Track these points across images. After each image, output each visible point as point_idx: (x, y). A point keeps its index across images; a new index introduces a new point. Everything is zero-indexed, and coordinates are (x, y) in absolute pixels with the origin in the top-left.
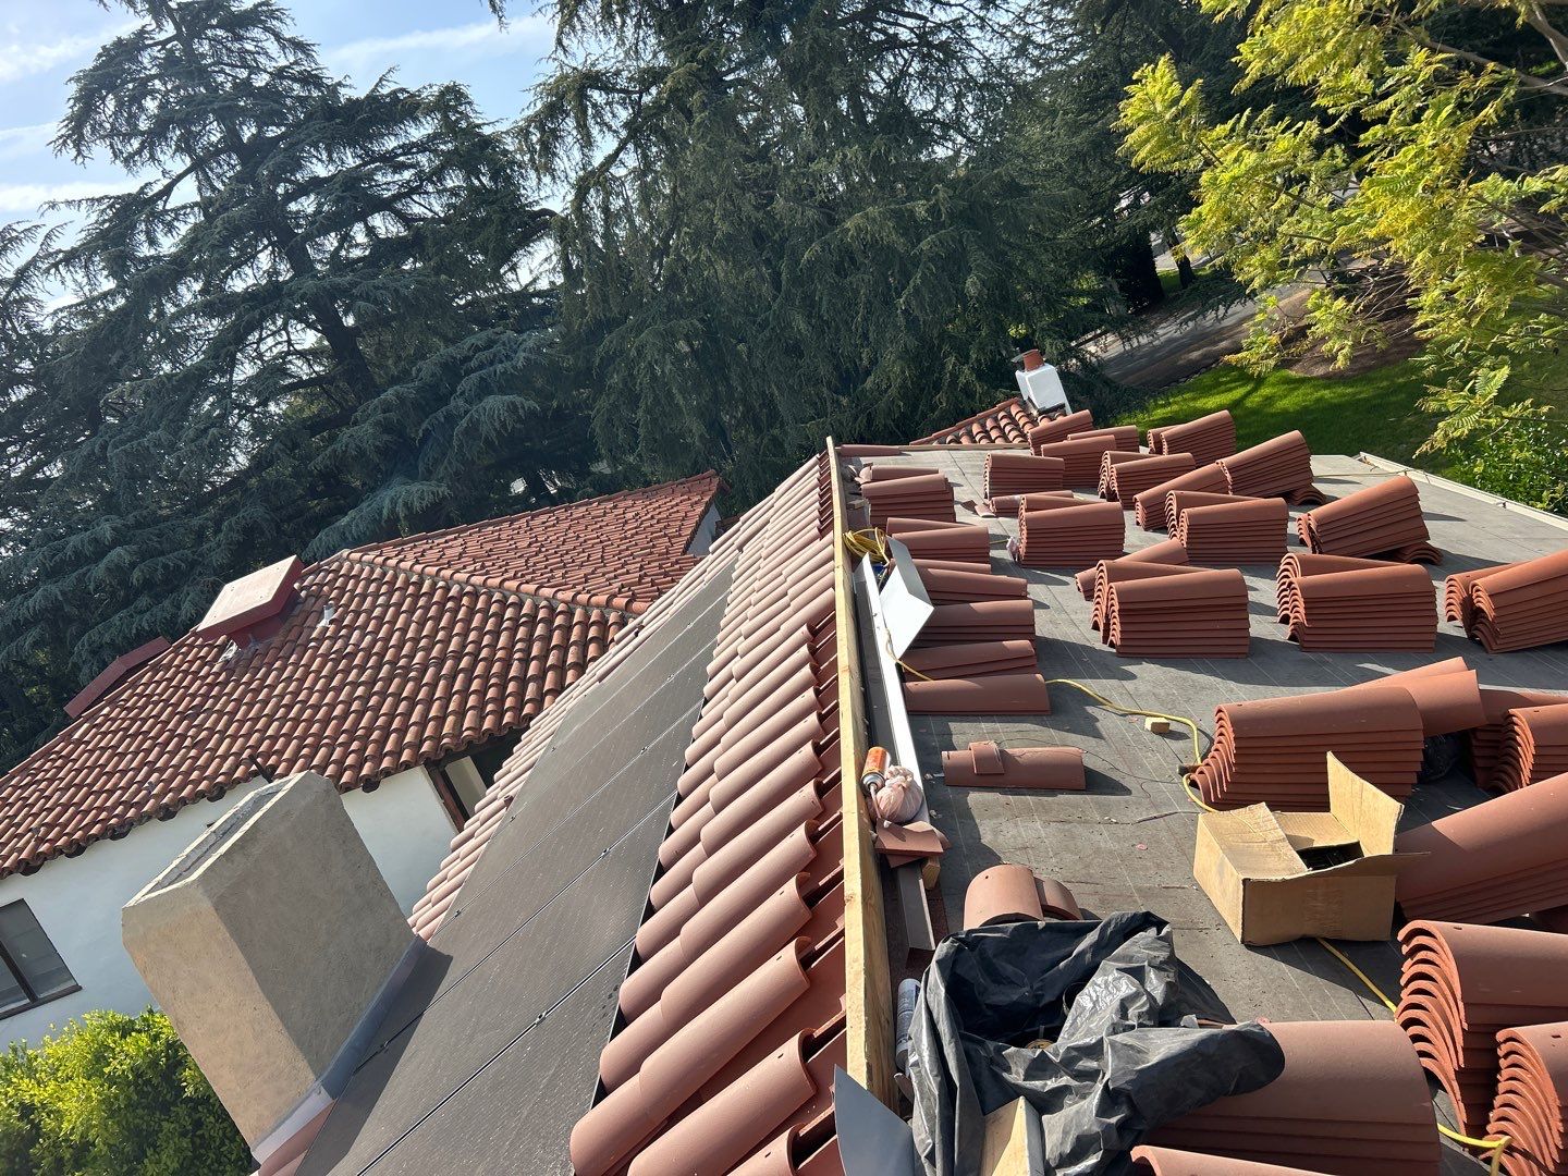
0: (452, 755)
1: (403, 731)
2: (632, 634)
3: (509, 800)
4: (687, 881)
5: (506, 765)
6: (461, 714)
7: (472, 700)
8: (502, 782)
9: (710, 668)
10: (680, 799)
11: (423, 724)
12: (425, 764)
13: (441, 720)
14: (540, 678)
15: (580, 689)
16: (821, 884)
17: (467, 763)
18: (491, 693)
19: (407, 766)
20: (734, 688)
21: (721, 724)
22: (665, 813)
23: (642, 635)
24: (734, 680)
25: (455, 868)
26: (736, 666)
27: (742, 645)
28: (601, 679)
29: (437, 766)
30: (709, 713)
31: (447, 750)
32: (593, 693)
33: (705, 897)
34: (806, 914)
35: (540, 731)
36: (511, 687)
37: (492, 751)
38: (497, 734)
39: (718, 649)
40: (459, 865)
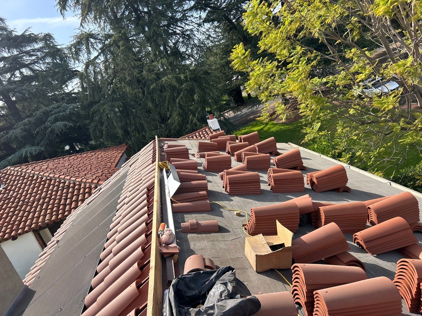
0: (41, 228)
1: (26, 221)
2: (98, 191)
3: (58, 241)
4: (108, 265)
5: (58, 231)
6: (45, 215)
7: (49, 211)
8: (56, 236)
9: (119, 201)
10: (108, 240)
11: (32, 219)
12: (33, 231)
13: (38, 217)
14: (70, 204)
15: (82, 207)
16: (145, 263)
17: (47, 230)
18: (55, 209)
19: (27, 232)
20: (125, 206)
21: (121, 217)
22: (103, 244)
23: (101, 191)
24: (125, 204)
25: (40, 263)
26: (126, 200)
27: (128, 194)
28: (88, 204)
29: (37, 232)
30: (118, 214)
31: (40, 227)
32: (85, 209)
33: (112, 269)
34: (140, 272)
35: (69, 220)
36: (61, 207)
37: (54, 226)
38: (56, 221)
39: (122, 195)
40: (41, 262)
